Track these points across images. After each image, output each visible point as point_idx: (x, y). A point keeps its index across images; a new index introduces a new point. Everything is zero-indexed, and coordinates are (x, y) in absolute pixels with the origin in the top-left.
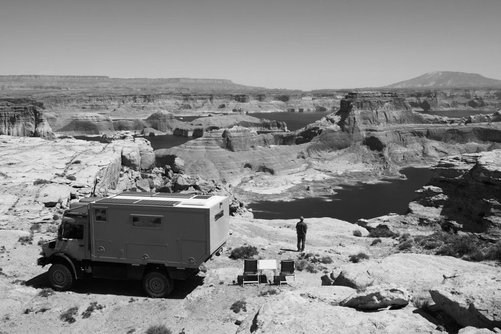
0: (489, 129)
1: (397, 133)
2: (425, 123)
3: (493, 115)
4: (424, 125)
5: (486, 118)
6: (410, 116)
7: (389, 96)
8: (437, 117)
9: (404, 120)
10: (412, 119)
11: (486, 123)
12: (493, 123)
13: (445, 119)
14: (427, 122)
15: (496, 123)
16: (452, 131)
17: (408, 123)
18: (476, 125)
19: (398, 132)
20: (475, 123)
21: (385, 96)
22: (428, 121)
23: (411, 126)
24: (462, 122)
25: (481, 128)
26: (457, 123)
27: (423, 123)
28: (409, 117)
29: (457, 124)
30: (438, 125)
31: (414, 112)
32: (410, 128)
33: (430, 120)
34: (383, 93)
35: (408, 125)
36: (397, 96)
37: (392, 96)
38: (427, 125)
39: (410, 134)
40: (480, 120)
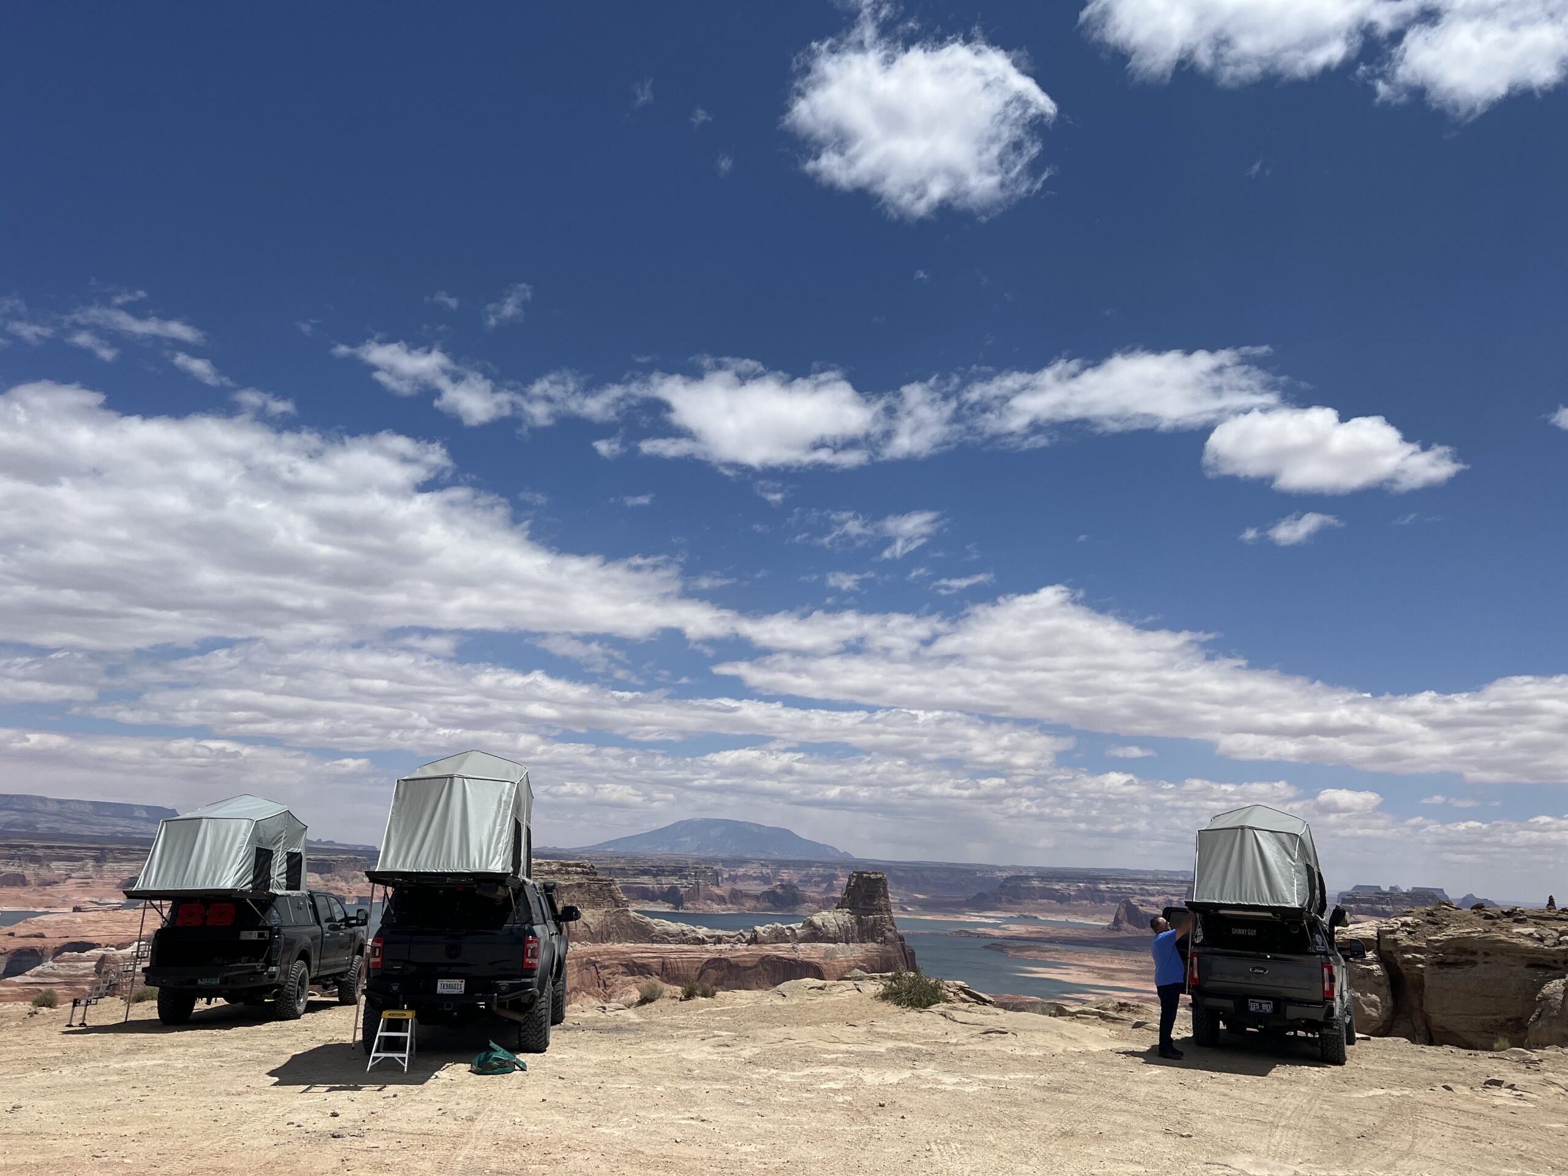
0: (794, 960)
1: (592, 968)
2: (657, 942)
3: (802, 928)
4: (656, 946)
5: (788, 932)
6: (624, 922)
7: (577, 873)
8: (685, 927)
9: (609, 934)
10: (629, 931)
11: (789, 945)
12: (802, 946)
13: (702, 932)
14: (662, 941)
15: (809, 945)
16: (716, 963)
17: (619, 942)
18: (767, 950)
19: (594, 963)
20: (765, 943)
21: (568, 873)
22: (665, 937)
23: (624, 950)
24: (739, 941)
25: (778, 958)
26: (728, 943)
27: (653, 942)
28: (621, 926)
29: (728, 946)
30: (686, 947)
31: (633, 914)
32: (623, 953)
33: (668, 934)
34: (562, 865)
35: (618, 946)
36: (595, 874)
37: (583, 873)
38: (664, 946)
39: (621, 969)
40: (776, 937)
